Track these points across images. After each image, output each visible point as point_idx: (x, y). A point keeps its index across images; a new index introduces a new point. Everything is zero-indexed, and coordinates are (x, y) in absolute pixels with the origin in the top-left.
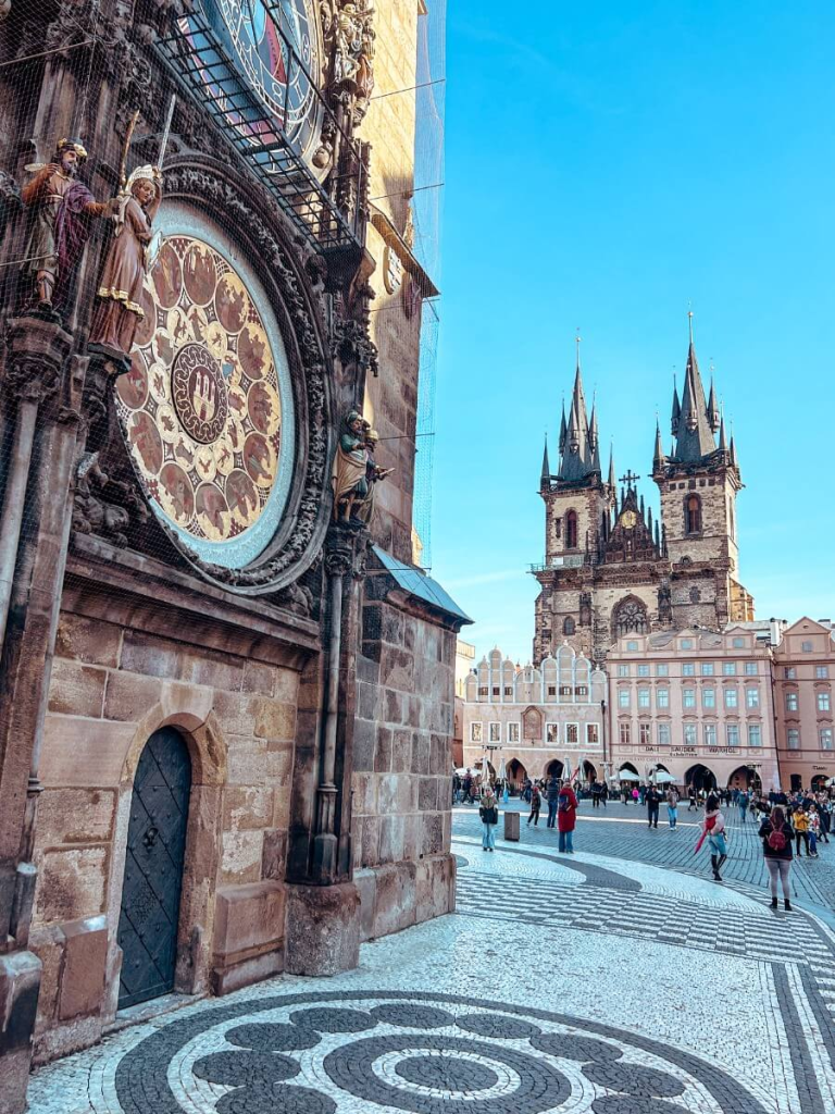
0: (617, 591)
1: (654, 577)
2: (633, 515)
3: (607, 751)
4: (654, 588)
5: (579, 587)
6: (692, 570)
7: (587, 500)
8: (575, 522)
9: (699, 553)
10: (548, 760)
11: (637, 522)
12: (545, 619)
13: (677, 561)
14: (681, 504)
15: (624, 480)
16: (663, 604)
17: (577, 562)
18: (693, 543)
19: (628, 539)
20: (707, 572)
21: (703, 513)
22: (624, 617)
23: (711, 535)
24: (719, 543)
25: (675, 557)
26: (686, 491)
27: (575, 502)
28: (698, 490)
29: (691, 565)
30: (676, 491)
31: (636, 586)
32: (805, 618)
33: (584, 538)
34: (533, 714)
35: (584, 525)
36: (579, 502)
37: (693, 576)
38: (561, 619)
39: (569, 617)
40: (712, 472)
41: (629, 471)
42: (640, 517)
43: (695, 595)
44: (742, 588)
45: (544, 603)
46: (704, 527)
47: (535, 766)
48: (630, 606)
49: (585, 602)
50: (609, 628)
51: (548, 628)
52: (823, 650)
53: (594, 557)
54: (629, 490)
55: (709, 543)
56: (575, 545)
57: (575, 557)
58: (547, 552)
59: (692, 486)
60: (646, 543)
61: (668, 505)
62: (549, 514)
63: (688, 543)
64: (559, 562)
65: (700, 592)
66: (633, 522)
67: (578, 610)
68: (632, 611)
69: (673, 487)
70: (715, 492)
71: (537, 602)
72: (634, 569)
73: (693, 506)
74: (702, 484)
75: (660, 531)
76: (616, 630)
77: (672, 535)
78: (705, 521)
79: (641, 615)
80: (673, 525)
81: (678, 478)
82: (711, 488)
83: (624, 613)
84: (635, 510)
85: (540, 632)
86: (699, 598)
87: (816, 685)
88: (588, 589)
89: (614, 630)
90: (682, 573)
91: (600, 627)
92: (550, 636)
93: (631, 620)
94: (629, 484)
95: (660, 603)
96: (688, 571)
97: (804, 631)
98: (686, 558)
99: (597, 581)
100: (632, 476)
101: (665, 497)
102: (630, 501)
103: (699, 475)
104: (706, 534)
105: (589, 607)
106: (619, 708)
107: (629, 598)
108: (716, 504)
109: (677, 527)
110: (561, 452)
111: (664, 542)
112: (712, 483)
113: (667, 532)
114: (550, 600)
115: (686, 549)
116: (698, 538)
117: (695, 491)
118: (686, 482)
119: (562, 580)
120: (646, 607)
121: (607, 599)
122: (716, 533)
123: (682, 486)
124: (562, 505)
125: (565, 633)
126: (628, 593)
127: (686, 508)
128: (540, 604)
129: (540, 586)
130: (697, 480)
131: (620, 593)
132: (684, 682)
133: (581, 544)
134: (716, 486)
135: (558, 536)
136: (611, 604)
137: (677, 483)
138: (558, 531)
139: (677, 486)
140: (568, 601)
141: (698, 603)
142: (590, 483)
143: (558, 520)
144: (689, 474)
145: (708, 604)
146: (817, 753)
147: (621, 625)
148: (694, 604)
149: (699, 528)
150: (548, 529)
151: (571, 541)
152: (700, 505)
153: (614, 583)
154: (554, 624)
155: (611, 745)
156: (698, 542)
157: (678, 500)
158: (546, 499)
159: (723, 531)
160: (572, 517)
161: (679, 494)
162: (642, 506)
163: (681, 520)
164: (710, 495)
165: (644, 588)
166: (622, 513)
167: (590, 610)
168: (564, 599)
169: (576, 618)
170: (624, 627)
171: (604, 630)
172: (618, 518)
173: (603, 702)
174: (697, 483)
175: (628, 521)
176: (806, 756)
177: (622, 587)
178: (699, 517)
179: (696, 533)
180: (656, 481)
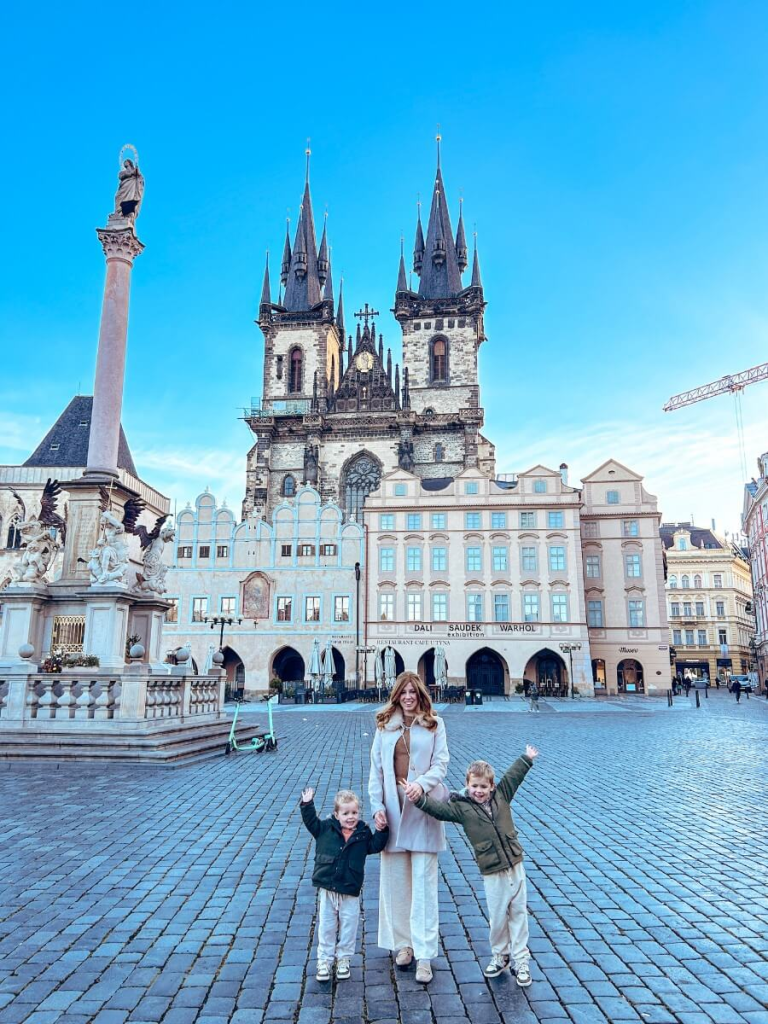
0: (348, 445)
1: (394, 429)
2: (370, 357)
3: (362, 632)
4: (392, 443)
5: (304, 437)
6: (436, 423)
7: (315, 336)
8: (300, 361)
9: (447, 404)
10: (278, 647)
11: (374, 365)
12: (261, 476)
13: (419, 412)
14: (427, 347)
15: (360, 315)
16: (403, 460)
17: (303, 407)
18: (438, 393)
19: (363, 384)
20: (455, 427)
21: (451, 358)
22: (354, 477)
23: (458, 384)
24: (467, 394)
25: (418, 406)
26: (432, 332)
27: (301, 337)
28: (446, 332)
29: (435, 417)
30: (422, 331)
31: (371, 440)
32: (611, 461)
33: (312, 381)
34: (258, 583)
35: (311, 365)
36: (305, 337)
37: (436, 430)
38: (279, 478)
39: (288, 475)
40: (463, 312)
41: (367, 305)
42: (378, 359)
43: (439, 453)
44: (492, 446)
45: (259, 457)
46: (451, 374)
47: (257, 657)
48: (363, 465)
49: (311, 457)
50: (337, 488)
51: (263, 486)
52: (633, 501)
53: (322, 404)
54: (366, 327)
55: (457, 392)
56: (299, 389)
57: (299, 403)
58: (265, 395)
59: (439, 326)
60: (384, 391)
61: (411, 348)
62: (269, 350)
63: (433, 392)
64: (280, 409)
65: (444, 449)
66: (370, 366)
67: (302, 467)
68: (364, 470)
69: (417, 327)
70: (465, 335)
71: (249, 456)
72: (370, 420)
73: (440, 350)
74: (451, 325)
75: (401, 376)
76: (345, 492)
77: (415, 382)
78: (452, 366)
79: (375, 475)
80: (416, 370)
81: (425, 316)
82: (461, 330)
83: (355, 472)
84: (373, 352)
85: (253, 493)
86: (443, 456)
87: (624, 545)
88: (315, 441)
89: (343, 492)
90: (426, 426)
91: (326, 488)
92: (265, 497)
93: (363, 481)
94: (366, 322)
95: (401, 459)
96: (432, 424)
97: (610, 477)
98: (429, 410)
99: (325, 432)
100: (370, 311)
101: (407, 338)
102: (366, 342)
103: (448, 314)
104: (454, 383)
105: (316, 462)
106: (380, 572)
107: (362, 454)
108: (465, 348)
109: (421, 373)
110: (284, 280)
111: (405, 390)
112: (462, 324)
113: (410, 378)
114: (266, 453)
115: (431, 399)
116: (446, 387)
117: (442, 332)
118: (433, 321)
119: (283, 429)
120: (381, 465)
121: (336, 454)
122: (464, 382)
123: (428, 326)
124: (284, 339)
125: (283, 494)
126: (362, 448)
127: (431, 352)
128: (254, 459)
129: (255, 435)
130: (446, 321)
131: (352, 447)
132: (468, 537)
133: (308, 389)
134: (466, 328)
135: (279, 377)
136: (340, 461)
137: (423, 322)
138: (279, 371)
139: (423, 326)
140: (290, 455)
141: (441, 462)
142: (321, 316)
143: (280, 359)
144: (437, 313)
145: (453, 463)
146: (625, 631)
147: (351, 485)
148: (437, 463)
149: (445, 375)
150: (267, 367)
151: (294, 384)
152: (447, 349)
153: (347, 434)
154: (270, 482)
155: (366, 623)
156: (444, 392)
157: (422, 341)
158: (265, 330)
159: (473, 380)
160: (297, 356)
161: (424, 335)
162: (381, 348)
163: (425, 366)
164: (460, 338)
165: (381, 442)
166: (357, 354)
167: (316, 467)
168: (284, 454)
169: (298, 477)
170: (354, 488)
171: (331, 492)
172: (351, 360)
173: (358, 564)
174: (446, 324)
175: (364, 363)
176: (611, 635)
177: (355, 440)
178: (445, 363)
179: (443, 381)
180: (398, 318)
